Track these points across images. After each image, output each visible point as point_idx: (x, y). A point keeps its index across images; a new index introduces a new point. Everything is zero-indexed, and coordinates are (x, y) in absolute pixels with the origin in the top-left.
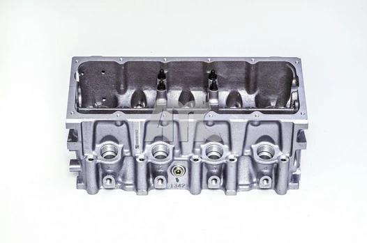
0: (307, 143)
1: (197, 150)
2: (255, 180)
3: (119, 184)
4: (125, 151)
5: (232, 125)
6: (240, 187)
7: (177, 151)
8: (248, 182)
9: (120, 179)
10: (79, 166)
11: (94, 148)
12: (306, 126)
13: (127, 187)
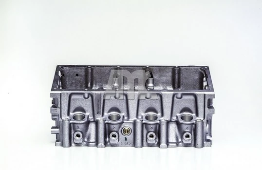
0: (215, 109)
1: (140, 117)
2: (180, 140)
3: (85, 143)
4: (90, 118)
5: (163, 96)
6: (170, 144)
7: (126, 118)
8: (175, 141)
9: (86, 140)
10: (58, 130)
11: (68, 114)
12: (213, 96)
13: (90, 144)
